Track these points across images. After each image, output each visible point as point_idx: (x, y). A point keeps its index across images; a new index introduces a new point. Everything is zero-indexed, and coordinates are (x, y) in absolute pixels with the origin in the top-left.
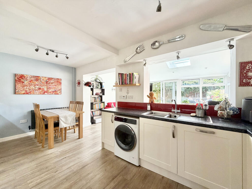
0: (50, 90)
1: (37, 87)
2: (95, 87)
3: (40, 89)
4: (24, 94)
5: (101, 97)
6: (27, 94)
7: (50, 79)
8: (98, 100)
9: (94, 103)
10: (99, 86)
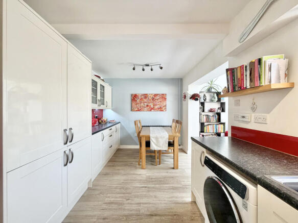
0: (156, 107)
1: (146, 104)
2: (207, 100)
3: (148, 106)
4: (137, 111)
5: (219, 115)
6: (139, 111)
7: (156, 95)
8: (214, 120)
9: (205, 124)
10: (215, 98)
